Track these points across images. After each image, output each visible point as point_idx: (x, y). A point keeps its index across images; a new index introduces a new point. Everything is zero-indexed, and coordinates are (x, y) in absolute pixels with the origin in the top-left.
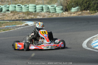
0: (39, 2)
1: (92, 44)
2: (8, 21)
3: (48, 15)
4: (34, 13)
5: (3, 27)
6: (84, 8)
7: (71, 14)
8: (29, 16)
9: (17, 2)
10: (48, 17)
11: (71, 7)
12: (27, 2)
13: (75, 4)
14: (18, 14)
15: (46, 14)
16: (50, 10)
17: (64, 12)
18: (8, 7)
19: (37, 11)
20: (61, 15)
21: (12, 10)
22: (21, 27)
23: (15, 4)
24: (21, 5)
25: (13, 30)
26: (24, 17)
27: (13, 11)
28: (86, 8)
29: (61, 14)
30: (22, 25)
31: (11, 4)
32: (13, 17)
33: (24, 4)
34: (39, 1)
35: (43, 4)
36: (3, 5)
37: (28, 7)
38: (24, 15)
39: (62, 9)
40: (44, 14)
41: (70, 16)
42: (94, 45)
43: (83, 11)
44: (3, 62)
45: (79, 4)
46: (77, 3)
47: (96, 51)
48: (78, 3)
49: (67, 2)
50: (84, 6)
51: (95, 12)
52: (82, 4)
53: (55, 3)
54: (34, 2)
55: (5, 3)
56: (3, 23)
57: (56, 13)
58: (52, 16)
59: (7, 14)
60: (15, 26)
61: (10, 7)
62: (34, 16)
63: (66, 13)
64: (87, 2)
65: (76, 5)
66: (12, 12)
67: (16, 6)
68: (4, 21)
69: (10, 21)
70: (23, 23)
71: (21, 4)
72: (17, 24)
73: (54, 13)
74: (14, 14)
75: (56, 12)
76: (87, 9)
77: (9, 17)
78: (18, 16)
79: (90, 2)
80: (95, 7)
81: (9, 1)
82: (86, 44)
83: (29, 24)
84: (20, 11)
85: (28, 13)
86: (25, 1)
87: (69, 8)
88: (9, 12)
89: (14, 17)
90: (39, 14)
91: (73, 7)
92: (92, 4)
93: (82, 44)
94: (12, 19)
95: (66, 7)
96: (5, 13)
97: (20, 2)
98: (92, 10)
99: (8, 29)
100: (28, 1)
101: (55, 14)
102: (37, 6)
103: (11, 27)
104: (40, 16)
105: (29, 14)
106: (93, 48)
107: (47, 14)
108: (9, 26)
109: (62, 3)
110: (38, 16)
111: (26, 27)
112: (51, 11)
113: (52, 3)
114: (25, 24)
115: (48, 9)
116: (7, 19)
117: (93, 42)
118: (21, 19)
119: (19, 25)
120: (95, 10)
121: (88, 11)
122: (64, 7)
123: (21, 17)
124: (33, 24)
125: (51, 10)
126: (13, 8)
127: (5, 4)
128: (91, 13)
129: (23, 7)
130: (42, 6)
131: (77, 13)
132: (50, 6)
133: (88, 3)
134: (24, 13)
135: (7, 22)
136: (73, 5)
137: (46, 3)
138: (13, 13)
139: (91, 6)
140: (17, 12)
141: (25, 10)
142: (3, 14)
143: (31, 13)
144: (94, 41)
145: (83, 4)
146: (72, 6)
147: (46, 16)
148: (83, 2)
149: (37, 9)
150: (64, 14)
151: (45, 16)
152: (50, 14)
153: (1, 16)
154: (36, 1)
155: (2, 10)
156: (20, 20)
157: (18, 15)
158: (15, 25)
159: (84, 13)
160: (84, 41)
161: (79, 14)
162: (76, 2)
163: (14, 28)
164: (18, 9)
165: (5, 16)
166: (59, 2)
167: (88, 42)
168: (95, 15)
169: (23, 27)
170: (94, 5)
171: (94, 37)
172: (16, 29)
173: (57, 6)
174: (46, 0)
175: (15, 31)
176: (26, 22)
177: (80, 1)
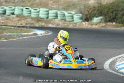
0: (52, 6)
1: (116, 65)
3: (62, 24)
4: (45, 20)
5: (5, 34)
6: (109, 19)
7: (92, 25)
8: (39, 24)
9: (25, 4)
10: (63, 27)
11: (93, 17)
13: (98, 13)
14: (26, 19)
15: (60, 23)
16: (65, 18)
17: (84, 22)
18: (14, 10)
19: (50, 18)
20: (79, 26)
21: (18, 14)
22: (27, 36)
23: (23, 6)
25: (17, 39)
26: (32, 24)
27: (20, 15)
28: (112, 19)
29: (79, 24)
30: (29, 33)
31: (17, 6)
32: (19, 22)
35: (58, 9)
36: (7, 6)
37: (39, 12)
38: (32, 22)
39: (81, 18)
40: (58, 22)
41: (91, 28)
42: (119, 67)
43: (108, 23)
44: (2, 79)
45: (104, 14)
46: (101, 12)
47: (121, 75)
48: (102, 13)
49: (89, 10)
50: (109, 16)
51: (123, 25)
53: (73, 9)
54: (47, 5)
55: (10, 4)
56: (5, 29)
57: (73, 22)
58: (68, 25)
59: (11, 18)
60: (21, 34)
61: (16, 10)
62: (46, 23)
63: (86, 24)
64: (113, 11)
65: (100, 14)
66: (17, 16)
67: (24, 9)
68: (7, 27)
69: (14, 27)
70: (30, 32)
71: (31, 7)
72: (23, 32)
73: (71, 22)
74: (21, 19)
75: (73, 20)
76: (112, 21)
77: (14, 22)
78: (24, 22)
79: (118, 12)
80: (123, 19)
81: (15, 2)
82: (108, 65)
83: (38, 34)
84: (28, 16)
85: (38, 19)
86: (35, 4)
87: (90, 17)
88: (14, 16)
89: (20, 23)
90: (52, 22)
91: (95, 17)
92: (119, 15)
93: (103, 65)
94: (18, 25)
95: (86, 16)
96: (9, 17)
97: (29, 4)
98: (118, 22)
99: (11, 37)
100: (39, 4)
101: (72, 24)
102: (50, 12)
103: (15, 35)
104: (53, 24)
105: (40, 21)
106: (117, 72)
107: (62, 22)
108: (12, 34)
109: (81, 10)
110: (50, 23)
111: (34, 37)
112: (68, 20)
113: (69, 9)
114: (33, 33)
115: (63, 17)
116: (10, 25)
117: (118, 64)
118: (28, 25)
119: (26, 34)
120: (123, 22)
121: (114, 23)
122: (84, 16)
123: (29, 24)
124: (44, 34)
125: (67, 18)
126: (19, 11)
127: (10, 6)
128: (117, 26)
129: (32, 10)
130: (57, 12)
131: (100, 24)
132: (66, 13)
133: (114, 13)
134: (32, 19)
135: (11, 28)
136: (96, 14)
137: (62, 8)
138: (19, 17)
139: (118, 18)
140: (24, 17)
141: (35, 15)
142: (7, 18)
143: (42, 20)
144: (119, 62)
145: (109, 14)
146: (94, 15)
148: (108, 11)
149: (50, 15)
150: (84, 25)
151: (59, 25)
152: (66, 22)
153: (4, 20)
154: (50, 5)
155: (6, 12)
156: (27, 27)
157: (25, 21)
159: (108, 25)
160: (107, 61)
161: (102, 27)
162: (100, 11)
163: (18, 36)
164: (25, 13)
165: (9, 21)
166: (78, 8)
167: (111, 62)
168: (122, 29)
169: (30, 36)
170: (122, 16)
171: (119, 58)
172: (21, 38)
173: (75, 14)
174: (62, 5)
175: (20, 40)
176: (35, 30)
177: (104, 10)
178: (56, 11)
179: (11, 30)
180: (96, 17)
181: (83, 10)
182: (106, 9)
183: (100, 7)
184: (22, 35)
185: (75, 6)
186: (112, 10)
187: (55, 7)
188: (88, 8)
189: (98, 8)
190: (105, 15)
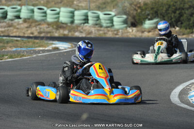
0: (80, 5)
1: (189, 96)
2: (19, 39)
3: (96, 32)
4: (69, 26)
5: (9, 49)
6: (170, 22)
7: (143, 32)
8: (59, 32)
9: (37, 2)
10: (97, 36)
11: (145, 19)
12: (58, 3)
13: (152, 14)
14: (39, 25)
15: (93, 30)
16: (100, 22)
17: (129, 27)
18: (19, 11)
19: (76, 22)
20: (122, 34)
21: (26, 17)
22: (44, 53)
23: (34, 5)
24: (45, 8)
25: (29, 57)
26: (50, 32)
27: (29, 19)
28: (174, 23)
29: (123, 31)
31: (24, 5)
32: (27, 30)
33: (51, 7)
34: (80, 2)
35: (90, 9)
36: (8, 6)
37: (58, 14)
38: (49, 29)
39: (125, 22)
40: (89, 28)
41: (142, 36)
45: (161, 14)
46: (156, 12)
48: (159, 12)
49: (137, 8)
50: (170, 18)
51: (191, 31)
52: (165, 14)
53: (112, 7)
54: (71, 3)
55: (13, 2)
56: (8, 42)
57: (112, 29)
58: (105, 33)
59: (15, 24)
60: (33, 49)
61: (22, 11)
62: (70, 31)
63: (133, 30)
64: (176, 9)
65: (154, 15)
66: (25, 21)
67: (36, 9)
68: (11, 38)
69: (22, 39)
70: (48, 45)
71: (46, 6)
72: (37, 45)
73: (109, 29)
74: (30, 25)
75: (113, 25)
77: (19, 30)
78: (37, 30)
79: (183, 11)
80: (191, 22)
82: (178, 95)
83: (60, 48)
84: (43, 20)
85: (58, 25)
86: (52, 1)
87: (139, 19)
88: (21, 21)
89: (29, 32)
90: (79, 28)
91: (147, 20)
92: (185, 15)
94: (26, 35)
95: (134, 17)
96: (13, 22)
97: (42, 2)
98: (184, 27)
99: (18, 54)
100: (60, 1)
101: (112, 31)
102: (76, 13)
103: (24, 51)
104: (82, 32)
105: (60, 27)
107: (96, 29)
108: (19, 49)
110: (77, 31)
111: (55, 54)
112: (105, 25)
113: (105, 8)
114: (52, 48)
115: (97, 20)
116: (14, 34)
117: (192, 93)
118: (42, 35)
119: (41, 48)
120: (191, 27)
121: (177, 29)
122: (130, 18)
123: (44, 32)
124: (69, 48)
125: (103, 21)
126: (28, 13)
127: (13, 5)
128: (182, 34)
129: (49, 12)
130: (87, 13)
131: (155, 31)
133: (178, 12)
134: (49, 24)
135: (17, 41)
136: (148, 15)
137: (94, 7)
138: (29, 22)
139: (183, 20)
140: (36, 21)
141: (52, 19)
142: (8, 24)
143: (64, 25)
144: (193, 90)
145: (169, 15)
146: (145, 17)
147: (94, 32)
148: (167, 10)
149: (76, 18)
150: (130, 32)
151: (91, 33)
152: (102, 29)
153: (5, 28)
154: (75, 2)
155: (7, 14)
156: (42, 38)
157: (38, 28)
158: (32, 47)
160: (174, 89)
162: (155, 9)
163: (30, 53)
164: (37, 15)
165: (11, 28)
166: (120, 6)
167: (180, 92)
168: (190, 37)
169: (48, 52)
170: (189, 17)
171: (193, 83)
172: (35, 56)
173: (115, 16)
174: (94, 2)
175: (34, 59)
176: (54, 42)
177: (161, 8)
178: (85, 11)
179: (17, 42)
180: (149, 20)
181: (127, 10)
182: (164, 7)
183: (154, 4)
184: (35, 51)
185: (115, 3)
186: (174, 7)
187: (83, 4)
188: (136, 5)
189: (152, 5)
190: (164, 17)
